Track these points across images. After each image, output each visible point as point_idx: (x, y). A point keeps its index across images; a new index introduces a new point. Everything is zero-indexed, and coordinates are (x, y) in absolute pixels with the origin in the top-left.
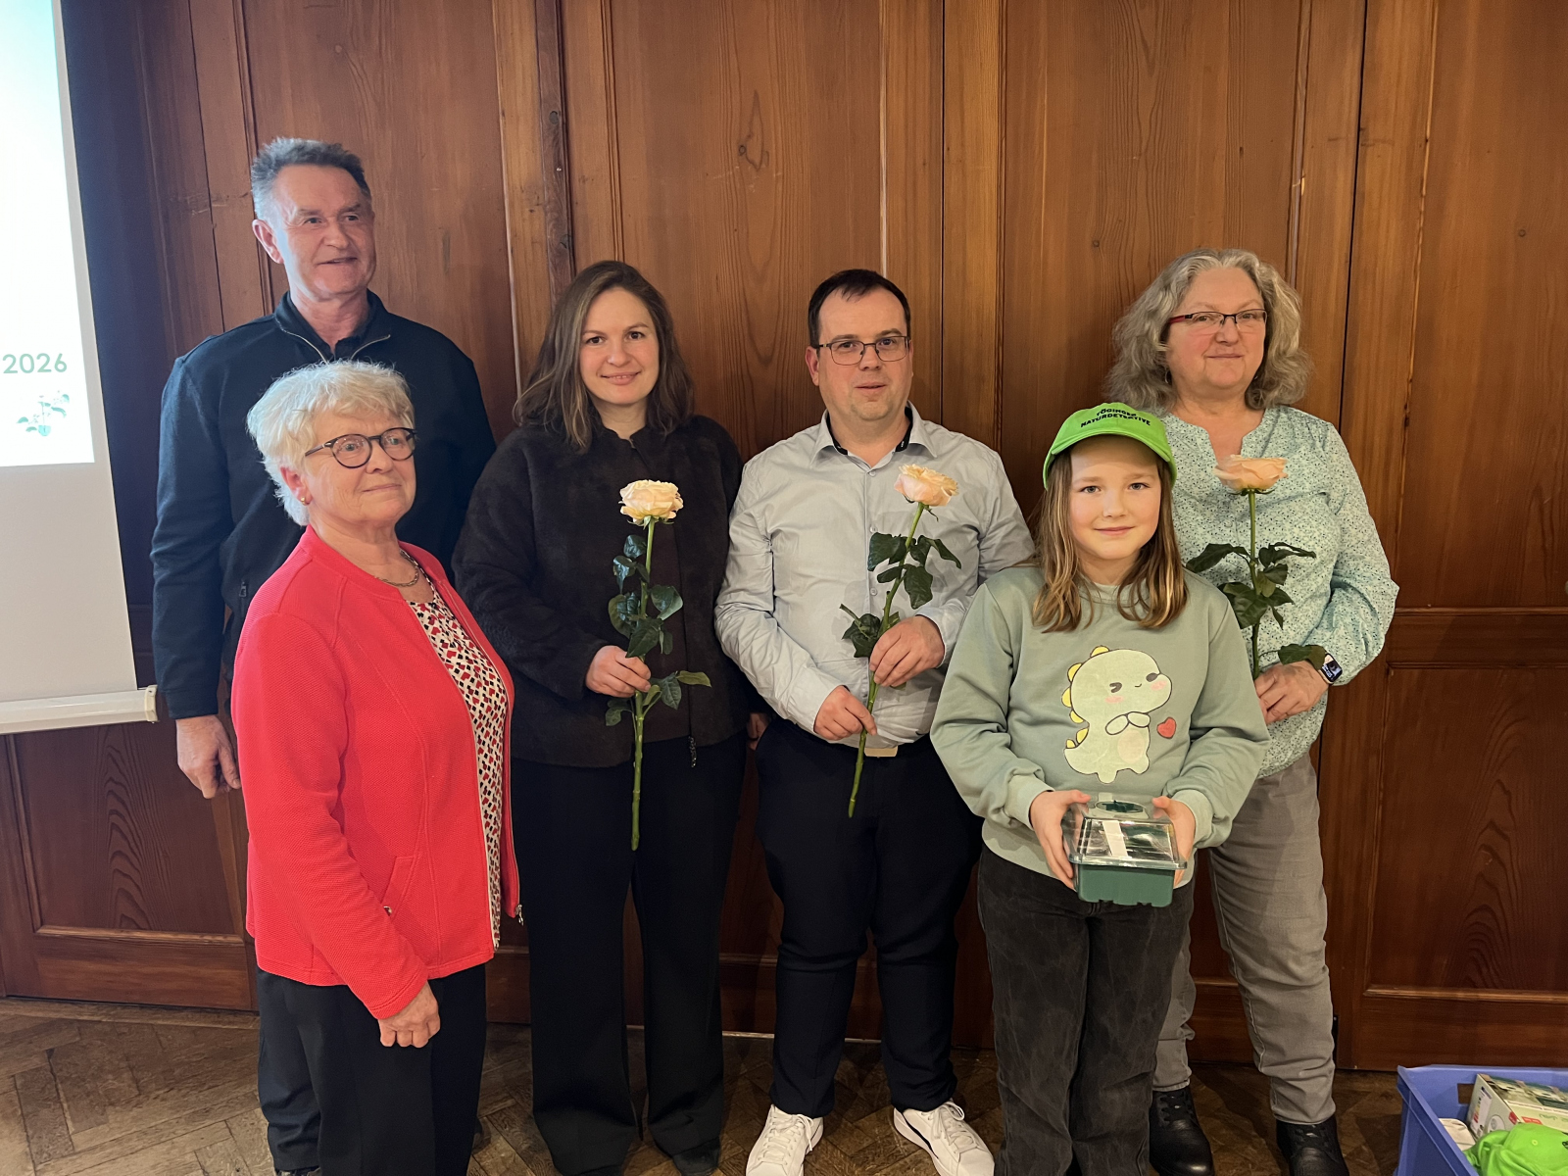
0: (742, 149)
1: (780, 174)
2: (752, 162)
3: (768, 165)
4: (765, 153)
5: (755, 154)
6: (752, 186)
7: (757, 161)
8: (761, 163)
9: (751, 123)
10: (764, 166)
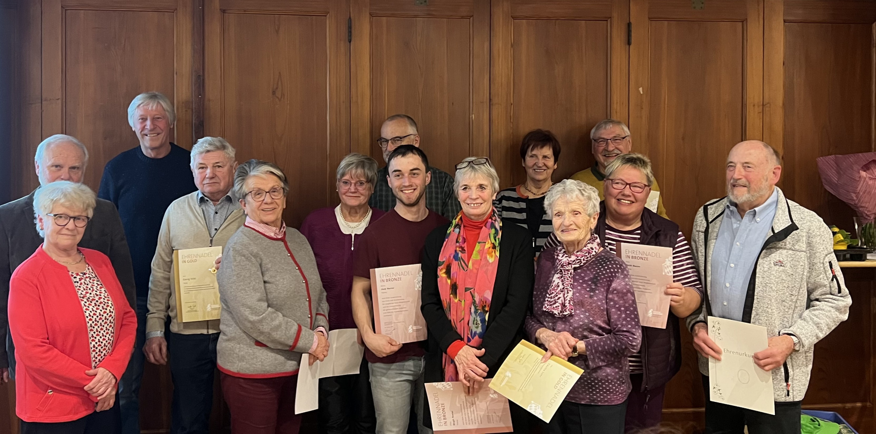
0: (274, 93)
1: (288, 102)
2: (278, 97)
3: (284, 99)
4: (283, 95)
5: (278, 94)
6: (277, 106)
7: (280, 97)
8: (281, 98)
9: (278, 84)
10: (282, 99)
